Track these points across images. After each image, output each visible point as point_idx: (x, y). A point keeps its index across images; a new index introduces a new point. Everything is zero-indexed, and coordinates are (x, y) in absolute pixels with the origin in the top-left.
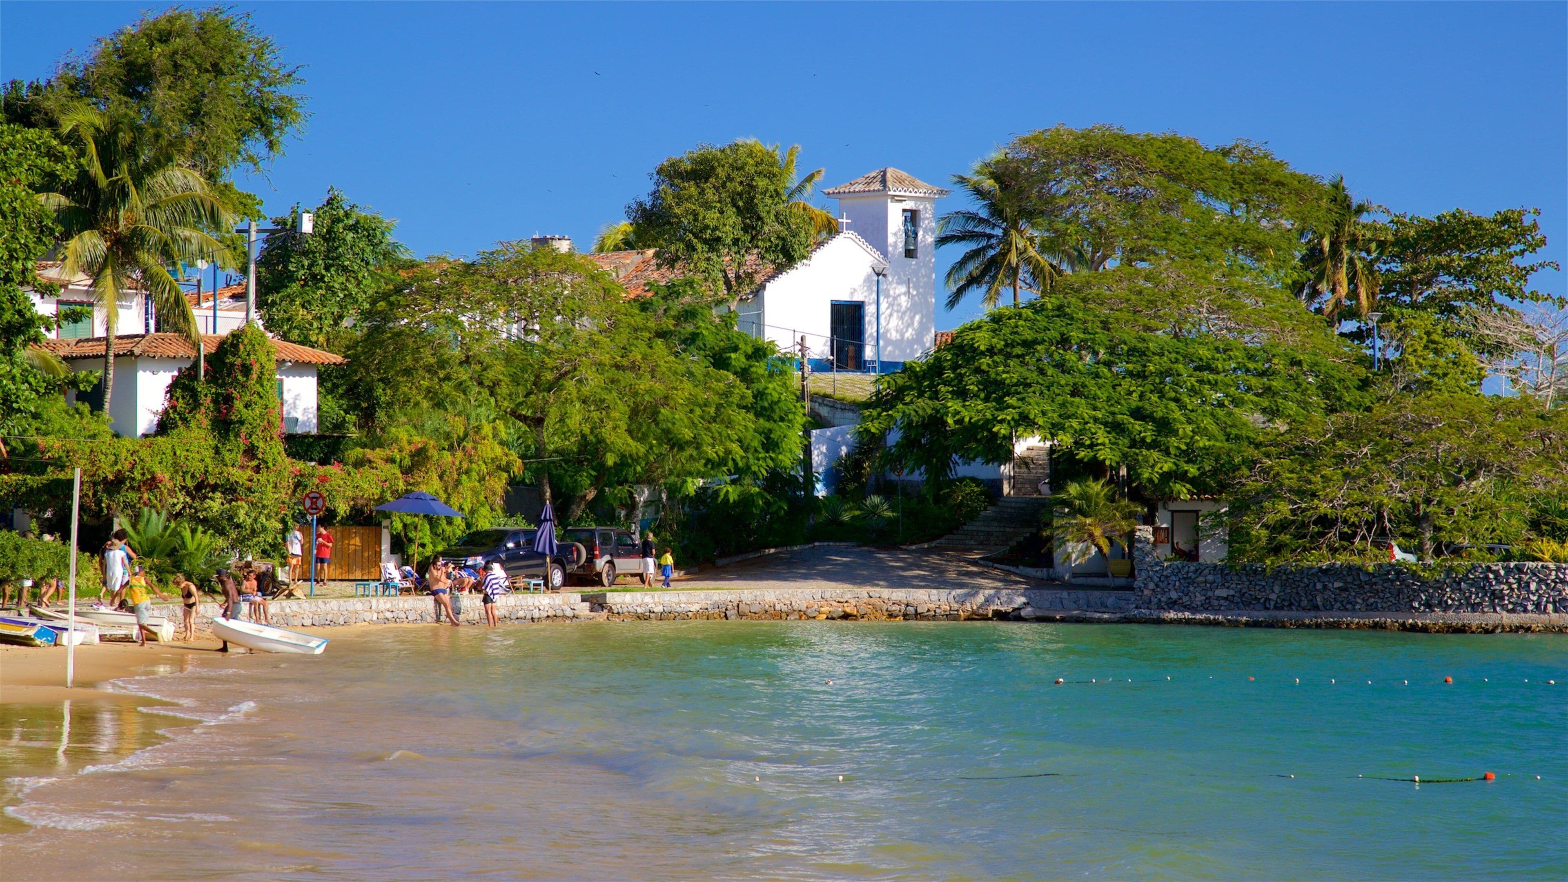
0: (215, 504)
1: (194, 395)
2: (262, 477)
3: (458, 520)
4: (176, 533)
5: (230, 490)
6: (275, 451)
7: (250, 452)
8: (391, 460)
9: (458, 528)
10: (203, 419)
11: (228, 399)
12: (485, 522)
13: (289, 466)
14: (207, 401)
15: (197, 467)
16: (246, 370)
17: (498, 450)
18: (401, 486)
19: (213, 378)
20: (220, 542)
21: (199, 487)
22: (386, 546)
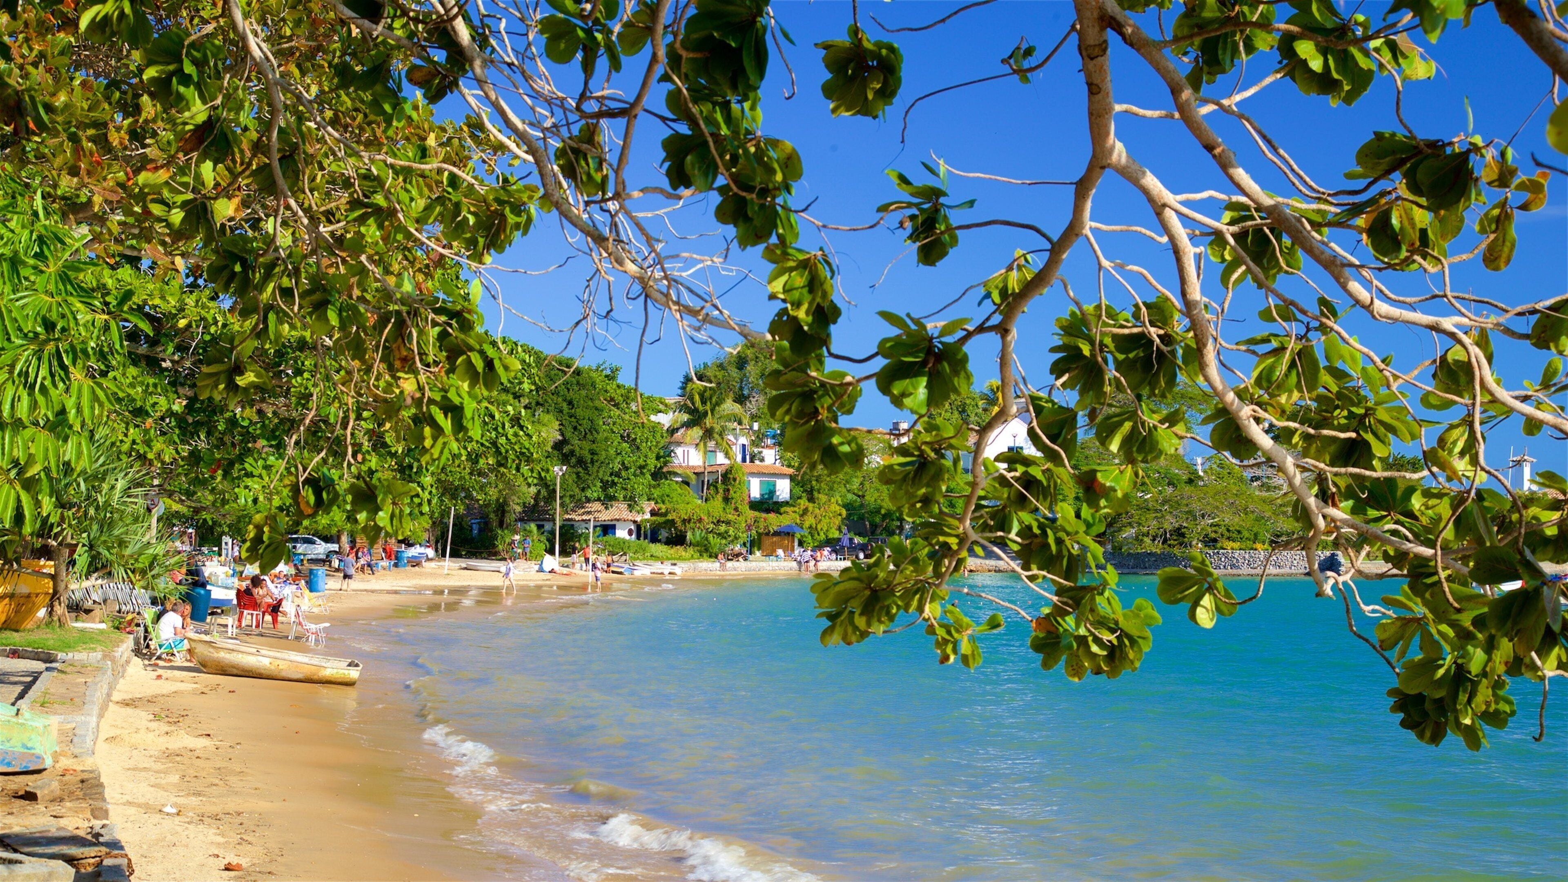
0: (723, 528)
1: (717, 488)
2: (740, 519)
3: (822, 534)
4: (707, 539)
5: (728, 523)
6: (745, 508)
7: (736, 509)
8: (795, 512)
9: (822, 537)
10: (720, 497)
11: (728, 490)
12: (834, 534)
13: (752, 514)
14: (721, 491)
15: (716, 514)
16: (735, 480)
17: (838, 508)
18: (798, 521)
19: (723, 482)
20: (724, 541)
21: (719, 521)
22: (796, 544)
